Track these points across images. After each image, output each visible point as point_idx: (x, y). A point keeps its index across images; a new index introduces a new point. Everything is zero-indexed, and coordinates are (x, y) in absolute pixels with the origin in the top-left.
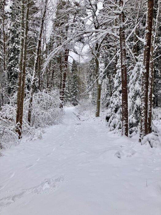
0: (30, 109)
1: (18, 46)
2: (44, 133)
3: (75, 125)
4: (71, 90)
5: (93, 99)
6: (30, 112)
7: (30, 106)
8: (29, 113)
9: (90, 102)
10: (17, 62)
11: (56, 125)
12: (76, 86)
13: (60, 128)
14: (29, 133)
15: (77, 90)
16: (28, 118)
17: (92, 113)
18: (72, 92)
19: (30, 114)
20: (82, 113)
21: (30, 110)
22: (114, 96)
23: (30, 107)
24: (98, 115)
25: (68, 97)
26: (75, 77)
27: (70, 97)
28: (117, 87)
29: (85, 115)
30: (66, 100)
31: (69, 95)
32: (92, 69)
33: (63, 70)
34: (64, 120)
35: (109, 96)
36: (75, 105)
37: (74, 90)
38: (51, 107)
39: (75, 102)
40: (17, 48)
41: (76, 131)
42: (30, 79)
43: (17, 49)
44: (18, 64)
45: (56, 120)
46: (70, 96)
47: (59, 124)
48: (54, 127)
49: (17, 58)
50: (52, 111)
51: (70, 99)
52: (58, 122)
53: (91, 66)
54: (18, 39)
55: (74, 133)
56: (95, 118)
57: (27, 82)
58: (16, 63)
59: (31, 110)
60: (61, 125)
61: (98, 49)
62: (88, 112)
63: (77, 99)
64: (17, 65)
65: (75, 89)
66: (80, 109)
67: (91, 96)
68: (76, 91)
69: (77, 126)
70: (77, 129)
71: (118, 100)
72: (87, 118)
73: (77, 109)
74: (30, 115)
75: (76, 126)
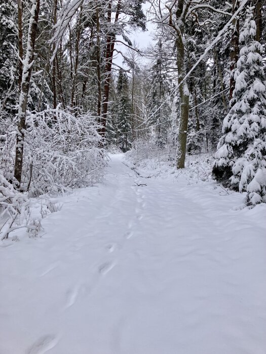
0: (19, 145)
1: (7, 21)
2: (53, 210)
3: (133, 187)
4: (117, 123)
5: (159, 138)
6: (19, 153)
7: (20, 138)
8: (17, 156)
9: (154, 143)
10: (7, 55)
11: (89, 188)
12: (127, 115)
13: (100, 194)
14: (9, 213)
15: (128, 124)
16: (16, 171)
17: (162, 163)
18: (119, 127)
19: (19, 159)
20: (141, 164)
21: (19, 149)
22: (235, 115)
23: (18, 140)
24: (181, 165)
25: (112, 136)
26: (124, 100)
27: (116, 137)
28: (243, 90)
29: (149, 167)
30: (108, 141)
31: (114, 132)
32: (156, 82)
33: (102, 77)
34: (108, 175)
35: (194, 130)
36: (124, 150)
37: (123, 124)
38: (78, 147)
39: (125, 145)
40: (4, 23)
41: (141, 204)
42: (36, 94)
43: (4, 25)
44: (8, 60)
45: (89, 177)
46: (116, 135)
47: (97, 184)
48: (83, 193)
49: (6, 46)
50: (80, 154)
51: (115, 139)
52: (94, 181)
53: (155, 77)
54: (8, 5)
55: (137, 211)
56: (176, 171)
57: (32, 100)
58: (5, 56)
59: (22, 149)
60: (99, 188)
61: (183, 14)
62: (153, 160)
63: (128, 140)
64: (6, 62)
65: (125, 121)
66: (136, 157)
67: (153, 134)
68: (127, 126)
69: (139, 190)
70: (141, 196)
71: (246, 124)
72: (155, 172)
73: (130, 156)
74: (21, 162)
75: (137, 190)
